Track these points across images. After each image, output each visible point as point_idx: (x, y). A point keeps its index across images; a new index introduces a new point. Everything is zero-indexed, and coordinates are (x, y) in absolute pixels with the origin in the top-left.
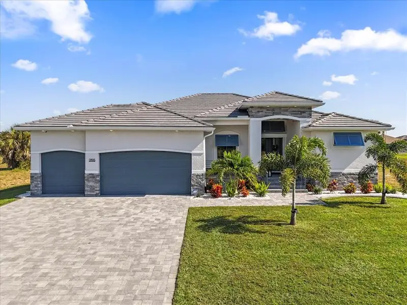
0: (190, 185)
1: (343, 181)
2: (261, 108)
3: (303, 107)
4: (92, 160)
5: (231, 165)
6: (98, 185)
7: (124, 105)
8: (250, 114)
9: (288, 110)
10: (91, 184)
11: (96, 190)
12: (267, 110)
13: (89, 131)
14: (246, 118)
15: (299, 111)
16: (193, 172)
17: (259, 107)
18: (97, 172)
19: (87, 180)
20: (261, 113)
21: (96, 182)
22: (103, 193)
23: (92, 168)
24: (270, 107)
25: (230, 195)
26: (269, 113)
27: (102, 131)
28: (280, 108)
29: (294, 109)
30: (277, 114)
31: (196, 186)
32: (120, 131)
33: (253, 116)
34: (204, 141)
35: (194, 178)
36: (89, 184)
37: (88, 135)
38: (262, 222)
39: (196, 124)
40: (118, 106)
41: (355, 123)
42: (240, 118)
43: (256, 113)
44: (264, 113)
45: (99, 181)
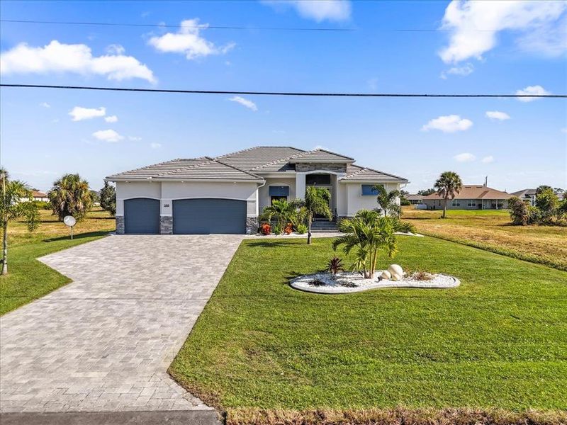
0: (246, 226)
2: (305, 163)
3: (339, 164)
4: (166, 206)
5: (279, 210)
6: (172, 225)
7: (190, 160)
8: (297, 168)
9: (327, 166)
10: (166, 225)
11: (170, 230)
13: (165, 182)
14: (293, 172)
15: (336, 167)
16: (248, 215)
17: (303, 163)
18: (171, 215)
19: (163, 221)
20: (305, 168)
21: (170, 223)
22: (175, 233)
23: (166, 212)
24: (313, 163)
25: (277, 233)
26: (312, 168)
27: (174, 182)
28: (321, 164)
29: (332, 165)
30: (318, 169)
31: (250, 227)
32: (190, 182)
33: (299, 171)
34: (257, 191)
35: (249, 221)
36: (164, 225)
37: (163, 186)
38: (290, 244)
39: (250, 177)
40: (185, 160)
41: (380, 177)
42: (288, 172)
43: (301, 168)
44: (308, 168)
45: (172, 222)
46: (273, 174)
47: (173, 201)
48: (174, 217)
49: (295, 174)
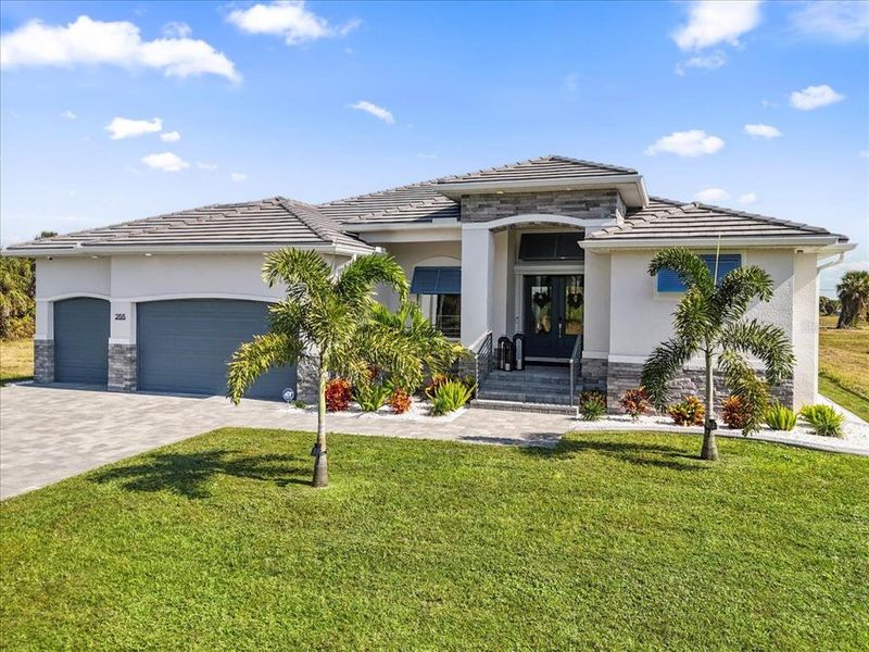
0: (295, 379)
1: (686, 391)
3: (591, 192)
4: (121, 317)
6: (131, 368)
8: (462, 212)
9: (552, 200)
10: (118, 365)
11: (126, 380)
12: (503, 202)
13: (118, 256)
15: (581, 202)
17: (482, 195)
18: (132, 341)
19: (112, 357)
20: (486, 212)
21: (127, 361)
22: (141, 386)
24: (505, 195)
26: (506, 209)
27: (134, 256)
29: (566, 198)
31: (308, 382)
32: (167, 255)
33: (469, 219)
37: (113, 265)
42: (438, 222)
43: (474, 210)
44: (493, 211)
45: (131, 361)
46: (403, 232)
47: (138, 304)
48: (140, 346)
49: (460, 229)
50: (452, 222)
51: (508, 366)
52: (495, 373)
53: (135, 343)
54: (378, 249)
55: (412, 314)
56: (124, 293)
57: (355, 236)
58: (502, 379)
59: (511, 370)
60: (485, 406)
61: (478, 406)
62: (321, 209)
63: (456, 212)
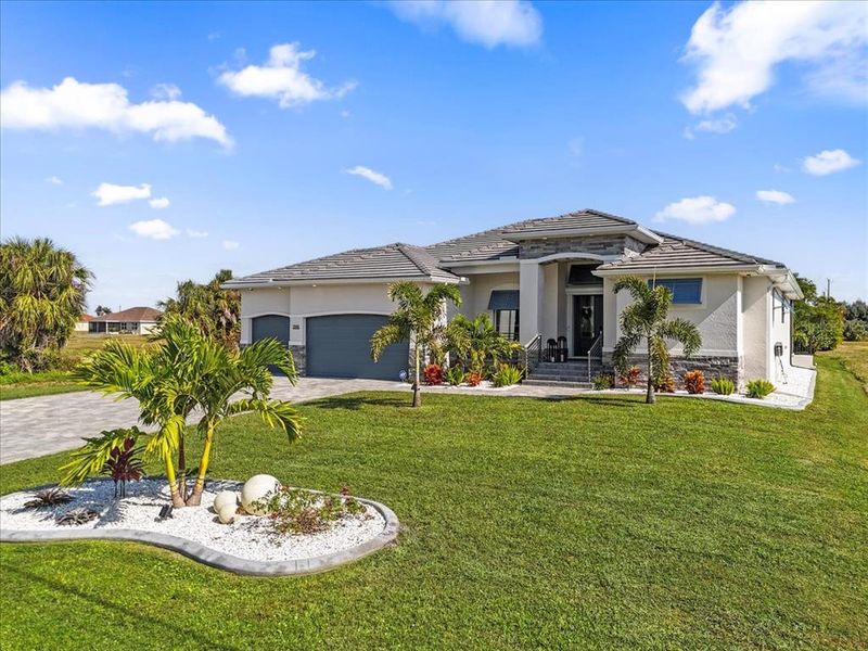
0: (408, 366)
2: (537, 241)
3: (608, 236)
4: (296, 327)
6: (302, 361)
8: (520, 252)
9: (581, 242)
10: (295, 359)
11: (300, 369)
12: (547, 245)
13: (295, 287)
15: (600, 244)
17: (533, 240)
20: (536, 251)
21: (300, 356)
22: (308, 373)
23: (297, 338)
24: (550, 239)
26: (550, 249)
28: (568, 239)
30: (563, 250)
33: (524, 257)
37: (292, 294)
42: (503, 259)
43: (528, 250)
44: (541, 251)
45: (303, 356)
46: (479, 266)
47: (307, 319)
48: (308, 347)
49: (519, 264)
50: (513, 259)
51: (553, 359)
52: (542, 364)
53: (305, 344)
54: (463, 279)
55: (483, 321)
56: (298, 311)
57: (448, 270)
58: (547, 367)
59: (556, 361)
60: (532, 384)
61: (527, 384)
62: (428, 250)
63: (516, 252)
